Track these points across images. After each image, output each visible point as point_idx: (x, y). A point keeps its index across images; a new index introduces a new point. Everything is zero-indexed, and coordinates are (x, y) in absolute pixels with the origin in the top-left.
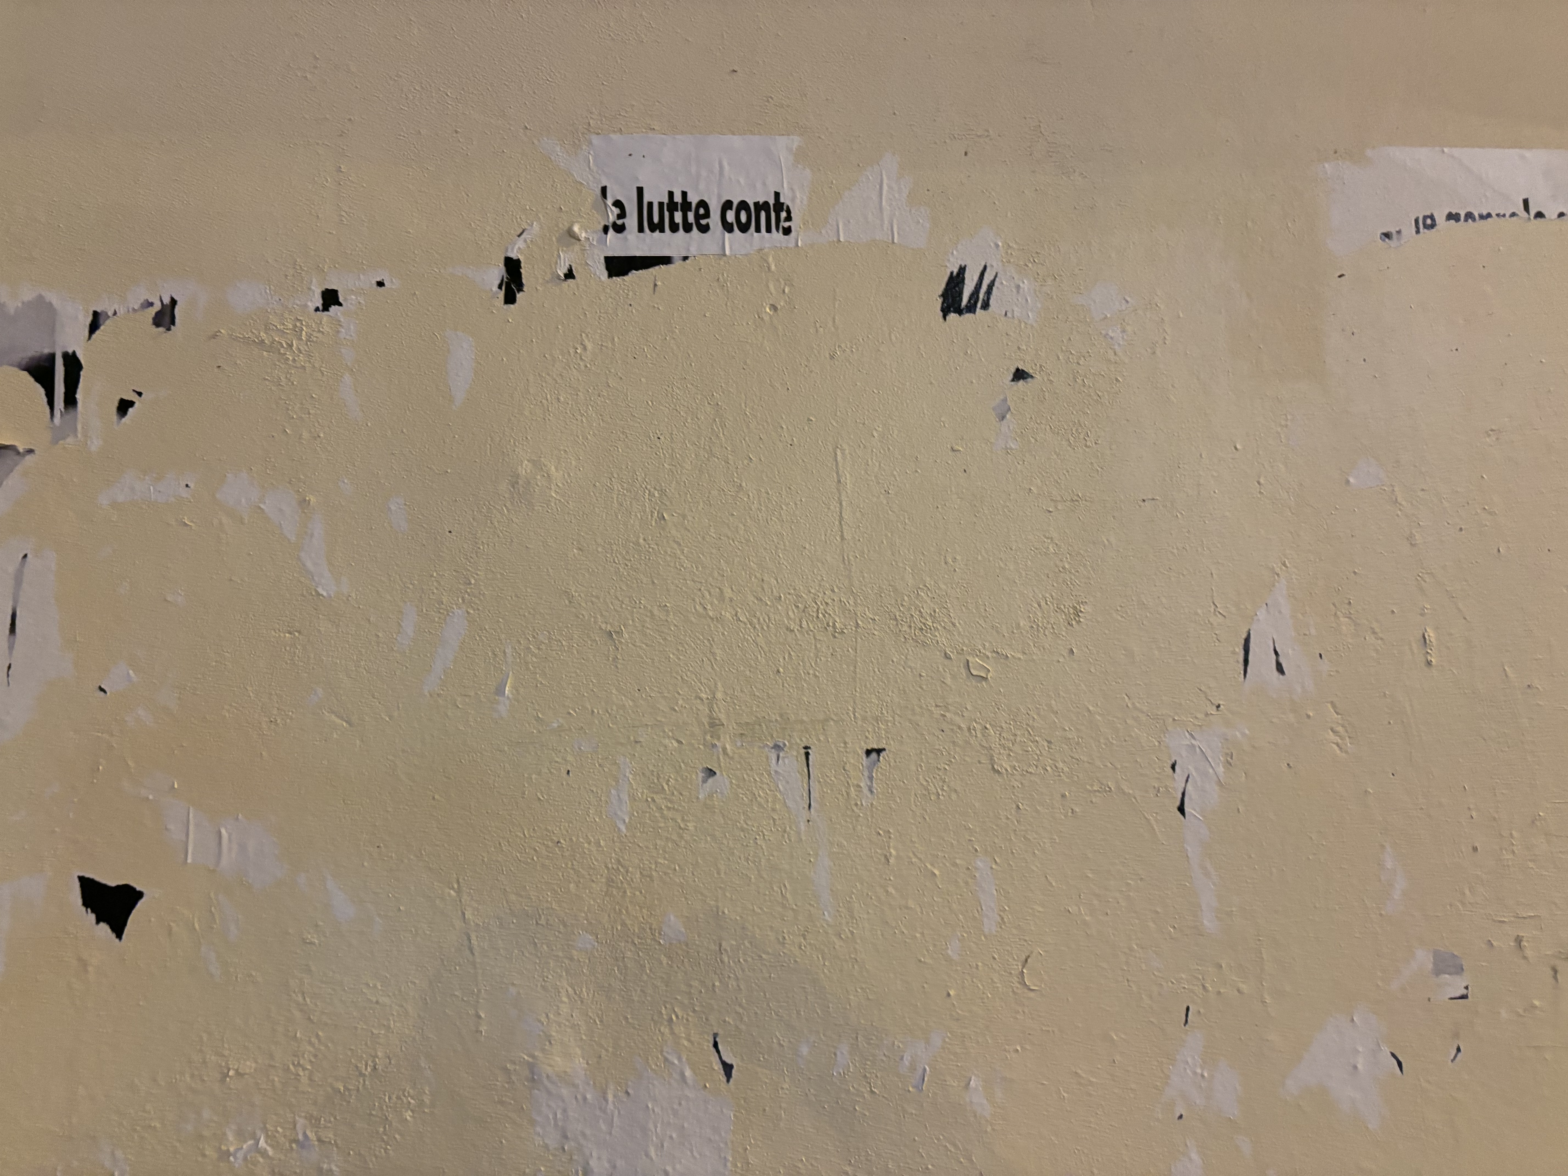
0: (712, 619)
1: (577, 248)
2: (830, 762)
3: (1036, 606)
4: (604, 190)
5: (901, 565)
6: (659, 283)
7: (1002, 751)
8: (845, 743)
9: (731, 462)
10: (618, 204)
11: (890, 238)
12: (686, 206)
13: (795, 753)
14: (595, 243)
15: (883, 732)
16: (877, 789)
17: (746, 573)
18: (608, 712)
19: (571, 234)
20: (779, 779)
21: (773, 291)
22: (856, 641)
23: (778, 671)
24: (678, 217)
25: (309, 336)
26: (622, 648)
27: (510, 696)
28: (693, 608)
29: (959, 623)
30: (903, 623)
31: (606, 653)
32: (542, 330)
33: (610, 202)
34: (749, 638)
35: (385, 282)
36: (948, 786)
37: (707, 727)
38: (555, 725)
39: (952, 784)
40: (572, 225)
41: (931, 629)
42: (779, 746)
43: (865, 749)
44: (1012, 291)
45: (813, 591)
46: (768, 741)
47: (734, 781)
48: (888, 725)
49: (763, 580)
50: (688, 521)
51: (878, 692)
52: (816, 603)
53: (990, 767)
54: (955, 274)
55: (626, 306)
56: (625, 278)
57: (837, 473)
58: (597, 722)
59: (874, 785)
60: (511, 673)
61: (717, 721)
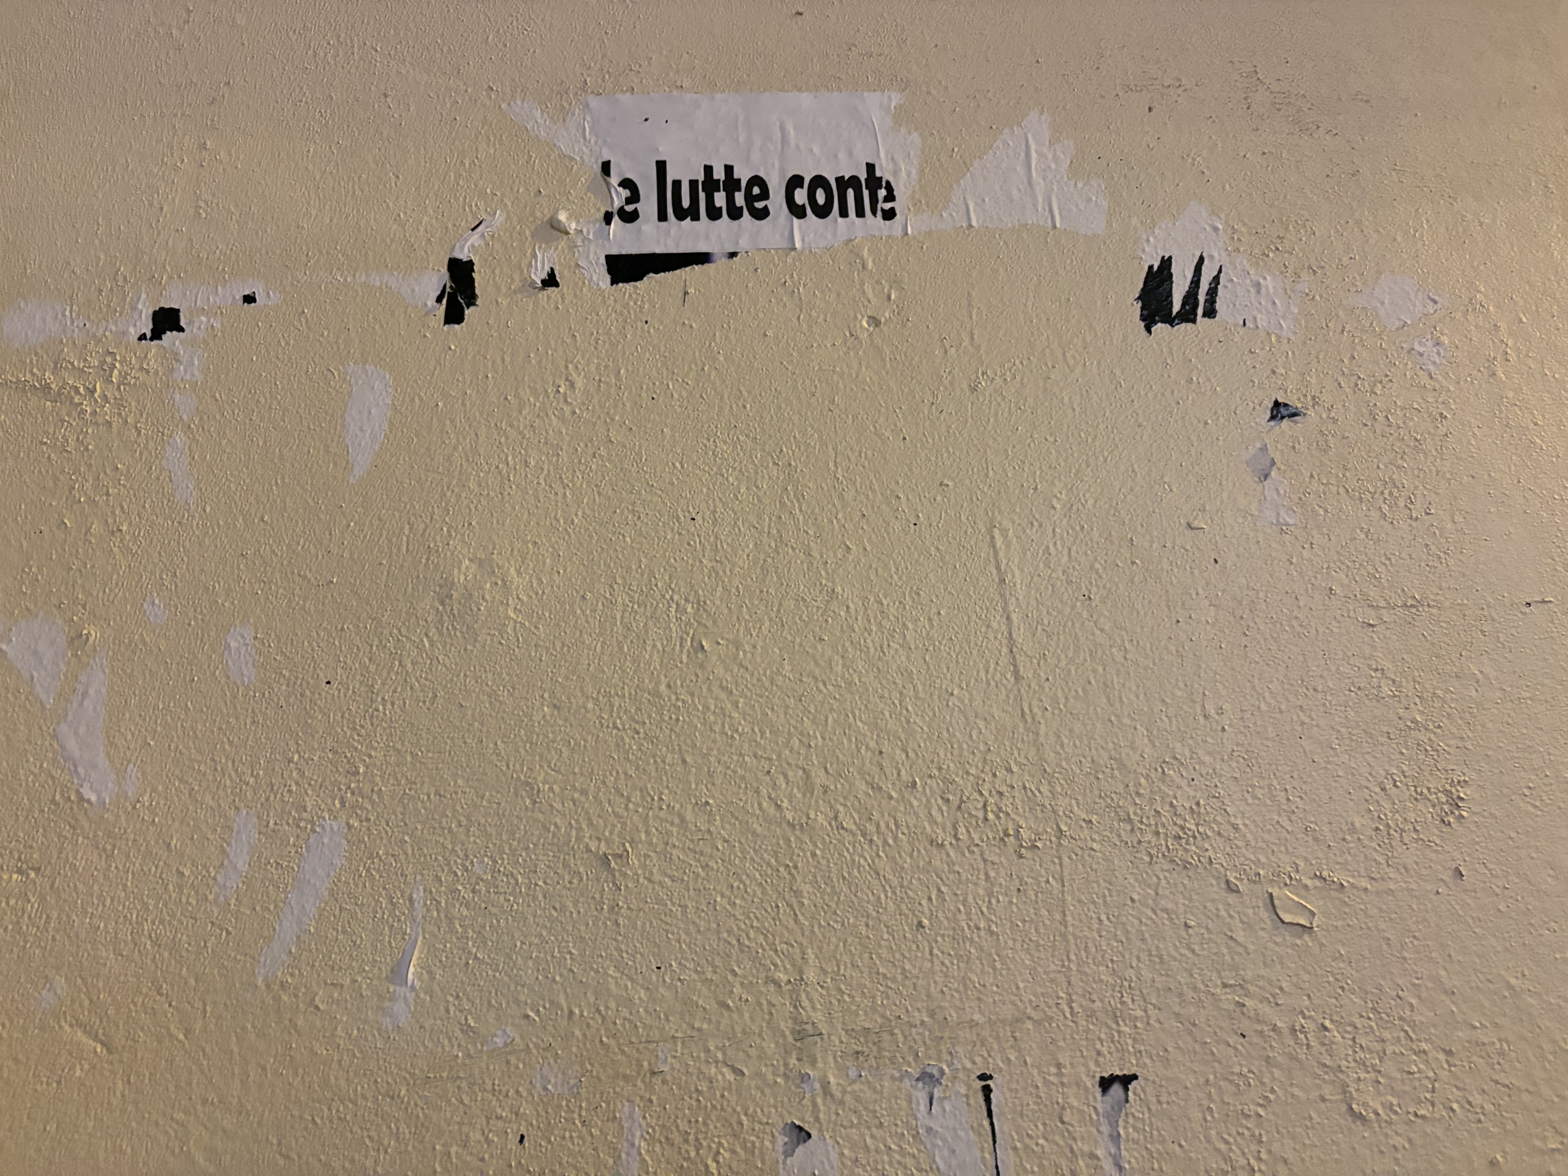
0: (792, 826)
1: (563, 243)
2: (1032, 1106)
3: (1378, 790)
4: (606, 168)
5: (1127, 721)
6: (691, 290)
7: (1363, 1075)
8: (1059, 1066)
9: (815, 554)
10: (626, 183)
11: (1049, 221)
12: (731, 184)
13: (963, 1091)
14: (591, 237)
15: (1129, 1041)
16: (1129, 1162)
17: (850, 741)
18: (598, 1011)
19: (555, 226)
20: (934, 1145)
21: (871, 296)
22: (1061, 865)
23: (920, 925)
24: (720, 199)
25: (124, 376)
26: (627, 887)
27: (417, 984)
28: (756, 805)
29: (1245, 825)
30: (1143, 827)
31: (597, 896)
32: (503, 361)
33: (614, 180)
34: (862, 861)
35: (257, 297)
36: (1270, 1152)
37: (790, 1039)
38: (499, 1041)
39: (1276, 1147)
40: (557, 211)
41: (1195, 837)
42: (931, 1076)
43: (1098, 1076)
44: (1249, 291)
45: (973, 771)
46: (909, 1065)
47: (846, 1152)
48: (1136, 1027)
49: (881, 752)
50: (745, 652)
51: (1112, 961)
52: (981, 794)
53: (1344, 1108)
54: (1155, 268)
55: (639, 324)
56: (638, 284)
57: (998, 568)
58: (577, 1033)
59: (1123, 1153)
60: (420, 938)
61: (809, 1027)
